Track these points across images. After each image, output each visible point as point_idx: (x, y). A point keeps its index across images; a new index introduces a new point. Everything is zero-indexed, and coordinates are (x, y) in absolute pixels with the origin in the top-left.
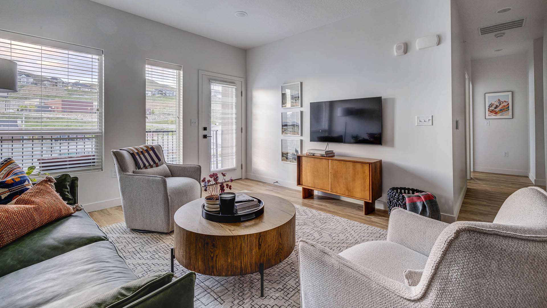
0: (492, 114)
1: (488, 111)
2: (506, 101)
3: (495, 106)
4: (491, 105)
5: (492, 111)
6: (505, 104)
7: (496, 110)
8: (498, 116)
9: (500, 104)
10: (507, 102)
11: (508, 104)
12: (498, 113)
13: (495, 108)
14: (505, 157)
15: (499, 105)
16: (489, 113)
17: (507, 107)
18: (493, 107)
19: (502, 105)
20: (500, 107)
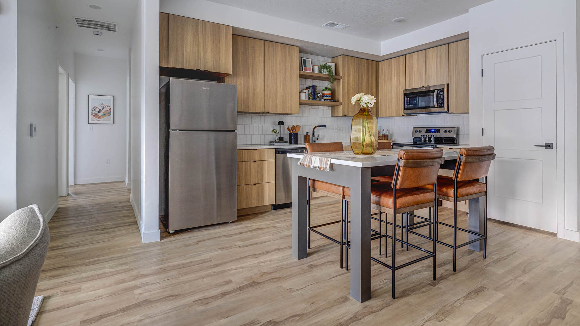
0: (95, 119)
1: (92, 115)
2: (109, 105)
3: (99, 110)
4: (94, 109)
5: (95, 116)
6: (108, 108)
7: (99, 114)
8: (101, 121)
9: (103, 108)
10: (110, 107)
11: (110, 109)
12: (101, 118)
13: (99, 112)
14: (106, 164)
15: (102, 110)
16: (92, 117)
17: (109, 111)
18: (96, 111)
19: (105, 109)
20: (103, 111)
